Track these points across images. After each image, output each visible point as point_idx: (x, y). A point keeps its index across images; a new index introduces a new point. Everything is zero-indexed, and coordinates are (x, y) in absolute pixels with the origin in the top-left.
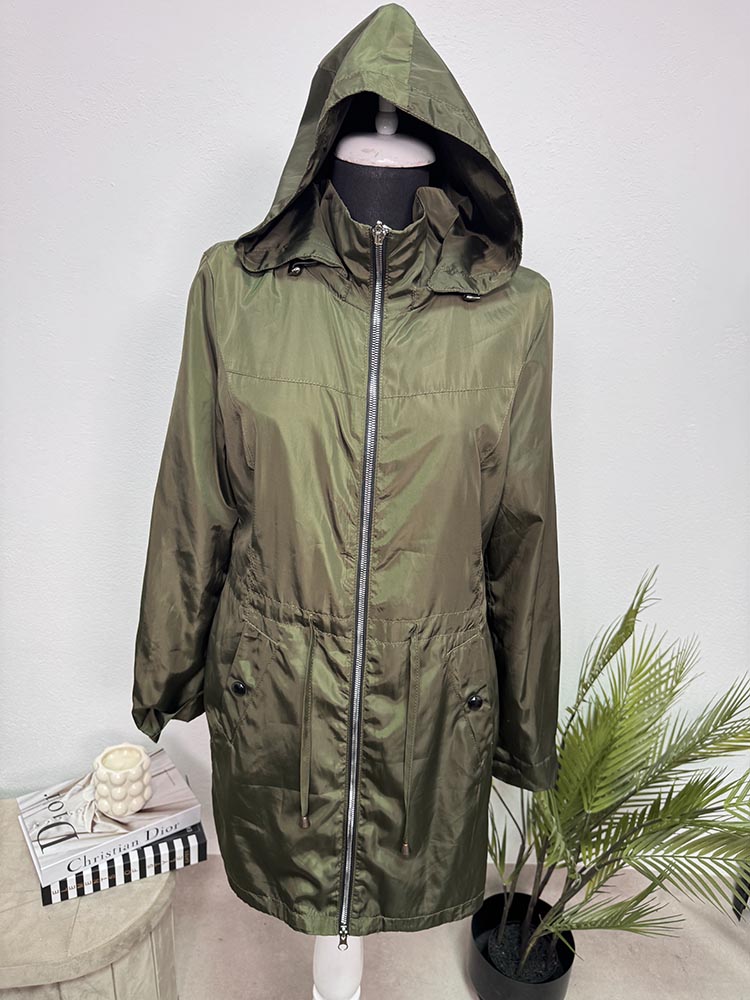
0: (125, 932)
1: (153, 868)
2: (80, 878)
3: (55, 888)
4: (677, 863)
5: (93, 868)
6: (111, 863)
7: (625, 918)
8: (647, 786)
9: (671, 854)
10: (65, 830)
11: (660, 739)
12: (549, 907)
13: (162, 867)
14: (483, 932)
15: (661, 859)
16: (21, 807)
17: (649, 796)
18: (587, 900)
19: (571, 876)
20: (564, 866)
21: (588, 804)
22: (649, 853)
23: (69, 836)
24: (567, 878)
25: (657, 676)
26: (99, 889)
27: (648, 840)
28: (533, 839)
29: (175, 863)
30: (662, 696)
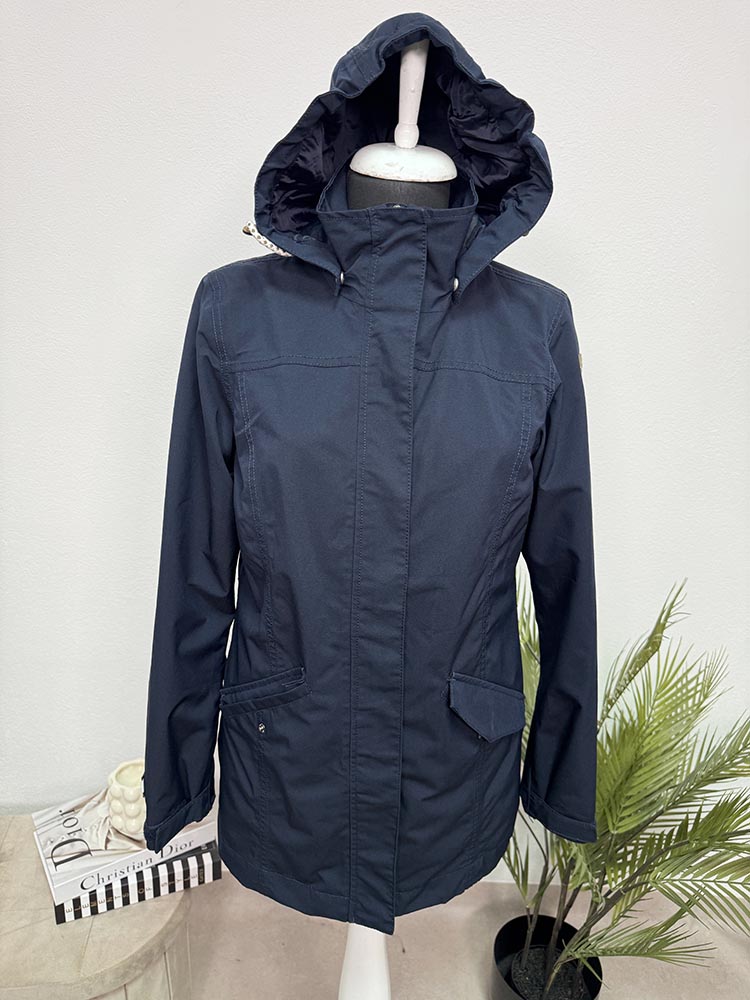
0: (138, 952)
1: (167, 887)
2: (93, 897)
3: (69, 907)
4: (707, 888)
5: (106, 886)
6: (124, 881)
7: (653, 945)
8: (675, 805)
9: (700, 878)
10: (79, 847)
11: (688, 757)
12: (575, 931)
13: (177, 885)
14: (505, 956)
15: (689, 883)
16: (36, 823)
17: (677, 816)
18: (613, 925)
19: (596, 899)
20: (588, 888)
21: (613, 824)
22: (678, 877)
23: (83, 854)
24: (592, 902)
25: (684, 691)
26: (113, 908)
27: (676, 862)
28: (556, 862)
29: (189, 881)
30: (690, 712)
